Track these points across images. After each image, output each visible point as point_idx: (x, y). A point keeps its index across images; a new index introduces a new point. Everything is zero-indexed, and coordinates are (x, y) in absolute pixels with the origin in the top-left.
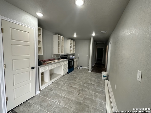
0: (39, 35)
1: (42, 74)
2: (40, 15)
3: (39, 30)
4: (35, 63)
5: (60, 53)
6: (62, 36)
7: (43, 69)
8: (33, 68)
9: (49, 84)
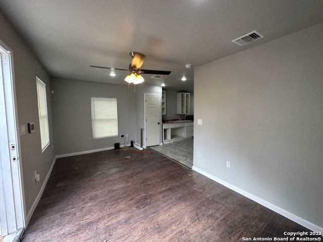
0: (163, 97)
1: (165, 130)
2: (163, 85)
3: (163, 93)
4: (160, 121)
5: (185, 113)
6: (186, 94)
7: (165, 126)
8: (159, 123)
9: (171, 142)
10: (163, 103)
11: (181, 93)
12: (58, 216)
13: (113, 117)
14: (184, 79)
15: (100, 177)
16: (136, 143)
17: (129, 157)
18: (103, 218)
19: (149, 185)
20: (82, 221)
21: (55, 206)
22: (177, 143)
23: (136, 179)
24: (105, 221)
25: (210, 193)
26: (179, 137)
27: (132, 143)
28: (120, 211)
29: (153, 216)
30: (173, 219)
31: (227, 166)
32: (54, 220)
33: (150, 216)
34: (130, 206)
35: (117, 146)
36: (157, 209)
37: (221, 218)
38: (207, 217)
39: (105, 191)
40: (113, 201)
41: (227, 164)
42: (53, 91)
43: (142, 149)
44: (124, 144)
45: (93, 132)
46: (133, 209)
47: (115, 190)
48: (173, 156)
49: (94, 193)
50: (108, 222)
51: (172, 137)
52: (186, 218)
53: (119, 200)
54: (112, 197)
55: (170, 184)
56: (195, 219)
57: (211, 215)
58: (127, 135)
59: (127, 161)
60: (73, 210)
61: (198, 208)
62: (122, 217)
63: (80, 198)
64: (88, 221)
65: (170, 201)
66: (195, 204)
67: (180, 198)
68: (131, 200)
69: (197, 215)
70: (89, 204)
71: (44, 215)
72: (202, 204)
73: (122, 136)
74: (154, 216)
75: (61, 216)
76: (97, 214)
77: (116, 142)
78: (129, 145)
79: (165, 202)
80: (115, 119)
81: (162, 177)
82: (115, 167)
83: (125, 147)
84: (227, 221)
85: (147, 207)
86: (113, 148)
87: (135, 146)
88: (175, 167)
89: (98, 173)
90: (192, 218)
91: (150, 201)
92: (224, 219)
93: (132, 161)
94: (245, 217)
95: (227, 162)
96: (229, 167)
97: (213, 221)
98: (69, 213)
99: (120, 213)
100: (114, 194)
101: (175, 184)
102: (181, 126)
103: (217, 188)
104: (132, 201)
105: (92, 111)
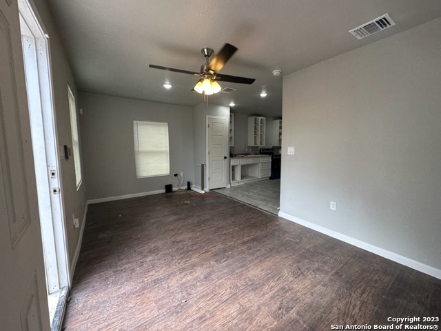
4: (227, 154)
5: (259, 145)
6: (260, 118)
7: (234, 162)
8: (225, 158)
9: (240, 184)
10: (231, 130)
11: (254, 117)
12: (111, 272)
13: (164, 149)
14: (263, 95)
15: (155, 225)
16: (194, 185)
17: (189, 202)
18: (174, 274)
19: (225, 234)
20: (146, 277)
21: (103, 261)
22: (250, 186)
23: (205, 228)
24: (178, 277)
25: (310, 244)
26: (251, 177)
27: (189, 184)
28: (194, 266)
29: (240, 270)
30: (268, 274)
31: (331, 208)
32: (108, 278)
33: (237, 271)
34: (207, 260)
35: (169, 188)
36: (244, 263)
37: (333, 272)
38: (314, 271)
39: (167, 242)
40: (182, 254)
41: (331, 206)
42: (81, 110)
43: (203, 192)
44: (178, 186)
45: (137, 170)
46: (212, 263)
47: (180, 242)
48: (248, 200)
49: (153, 245)
50: (182, 278)
51: (243, 177)
52: (286, 272)
53: (190, 253)
54: (178, 249)
55: (253, 233)
56: (299, 273)
57: (318, 269)
58: (182, 174)
59: (186, 206)
60: (130, 265)
61: (298, 262)
62: (199, 273)
63: (135, 251)
64: (154, 278)
65: (258, 254)
66: (293, 257)
67: (271, 250)
68: (206, 252)
69: (300, 269)
70: (150, 258)
71: (91, 272)
72: (303, 257)
73: (176, 175)
74: (243, 271)
75: (114, 272)
76: (163, 269)
77: (168, 184)
78: (185, 187)
79: (253, 254)
80: (166, 152)
81: (240, 225)
82: (173, 214)
83: (180, 189)
84: (341, 275)
85: (230, 261)
86: (164, 191)
87: (193, 188)
88: (254, 213)
89: (152, 221)
90: (294, 273)
91: (231, 254)
92: (337, 273)
93: (195, 207)
94: (364, 270)
95: (332, 202)
96: (335, 209)
97: (323, 276)
98: (125, 268)
99: (195, 268)
100: (180, 245)
101: (259, 233)
102: (254, 162)
103: (318, 238)
104: (207, 254)
105: (136, 139)
